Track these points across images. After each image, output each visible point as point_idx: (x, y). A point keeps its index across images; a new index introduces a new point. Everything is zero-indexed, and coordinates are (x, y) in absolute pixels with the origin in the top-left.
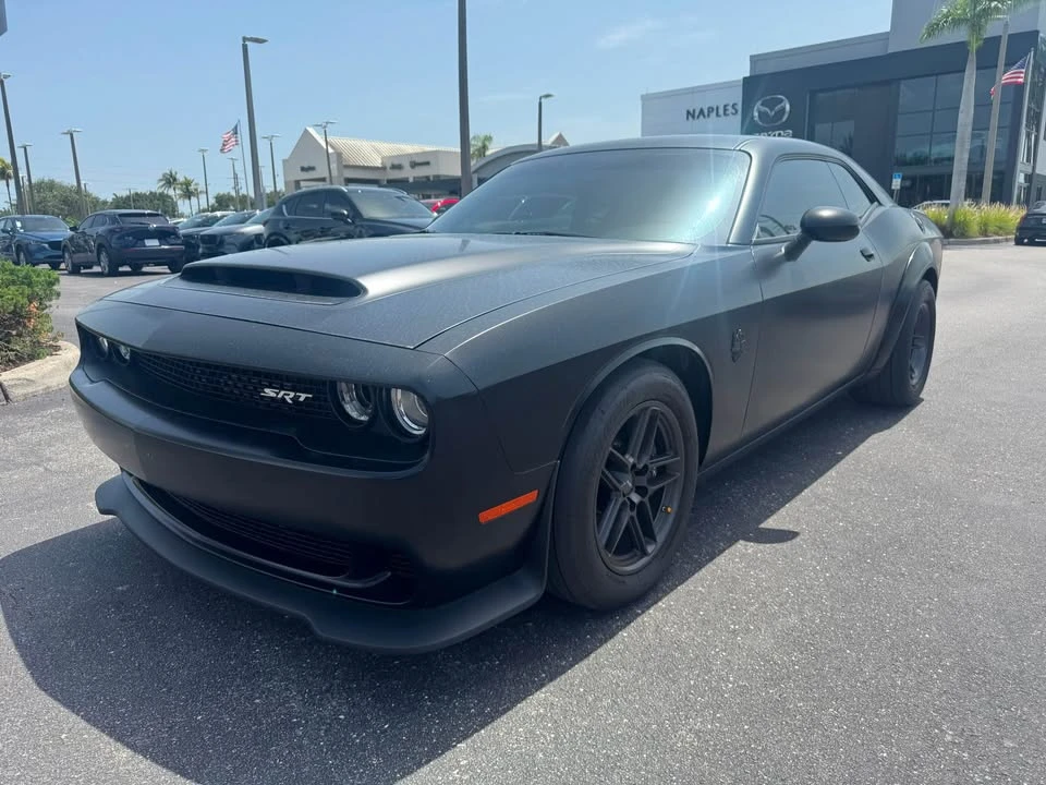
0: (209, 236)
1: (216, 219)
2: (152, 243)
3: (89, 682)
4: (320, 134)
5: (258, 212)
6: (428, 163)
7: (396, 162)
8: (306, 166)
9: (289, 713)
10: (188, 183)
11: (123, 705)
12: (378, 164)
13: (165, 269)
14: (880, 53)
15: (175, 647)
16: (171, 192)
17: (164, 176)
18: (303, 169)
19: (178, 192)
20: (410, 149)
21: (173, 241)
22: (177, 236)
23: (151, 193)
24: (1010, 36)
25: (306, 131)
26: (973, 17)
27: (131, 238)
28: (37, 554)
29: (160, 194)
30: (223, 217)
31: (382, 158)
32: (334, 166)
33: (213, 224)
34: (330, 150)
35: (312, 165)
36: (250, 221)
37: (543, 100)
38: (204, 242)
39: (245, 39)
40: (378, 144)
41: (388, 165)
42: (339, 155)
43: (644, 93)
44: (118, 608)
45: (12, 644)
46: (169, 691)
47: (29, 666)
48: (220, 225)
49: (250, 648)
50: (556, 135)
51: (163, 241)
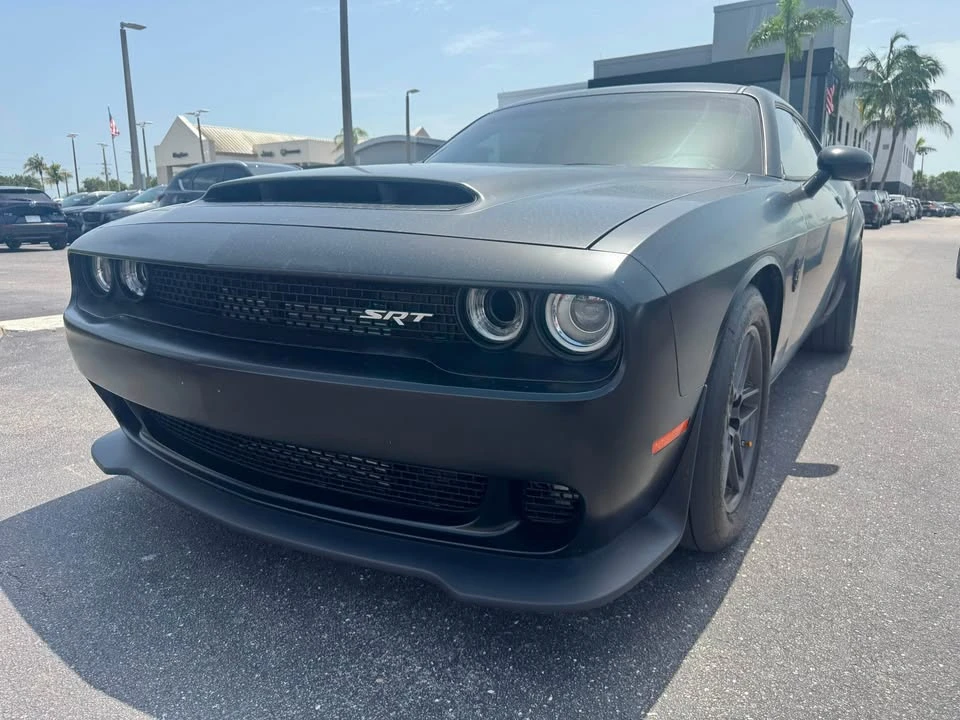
0: (93, 213)
1: (95, 200)
2: (33, 220)
3: (156, 673)
4: (193, 123)
5: (140, 192)
6: (298, 152)
7: (268, 150)
8: (178, 153)
9: (425, 692)
10: (55, 169)
11: (215, 699)
12: (250, 151)
13: (45, 246)
14: (704, 62)
15: (245, 623)
16: (37, 176)
17: (30, 160)
18: (175, 155)
19: (45, 175)
20: (279, 138)
21: (55, 219)
22: (60, 213)
23: (17, 177)
24: (815, 51)
25: (178, 120)
26: (787, 31)
27: (10, 214)
28: (25, 525)
29: (27, 178)
30: (101, 197)
31: (254, 146)
32: (207, 152)
33: (92, 203)
34: (203, 138)
35: (184, 152)
36: (135, 199)
37: (410, 95)
38: (86, 220)
39: (123, 25)
40: (249, 134)
41: (260, 153)
42: (211, 142)
43: (501, 92)
44: (153, 581)
45: (34, 634)
46: (264, 675)
47: (69, 660)
48: (103, 204)
49: (338, 618)
50: (420, 128)
51: (45, 218)
